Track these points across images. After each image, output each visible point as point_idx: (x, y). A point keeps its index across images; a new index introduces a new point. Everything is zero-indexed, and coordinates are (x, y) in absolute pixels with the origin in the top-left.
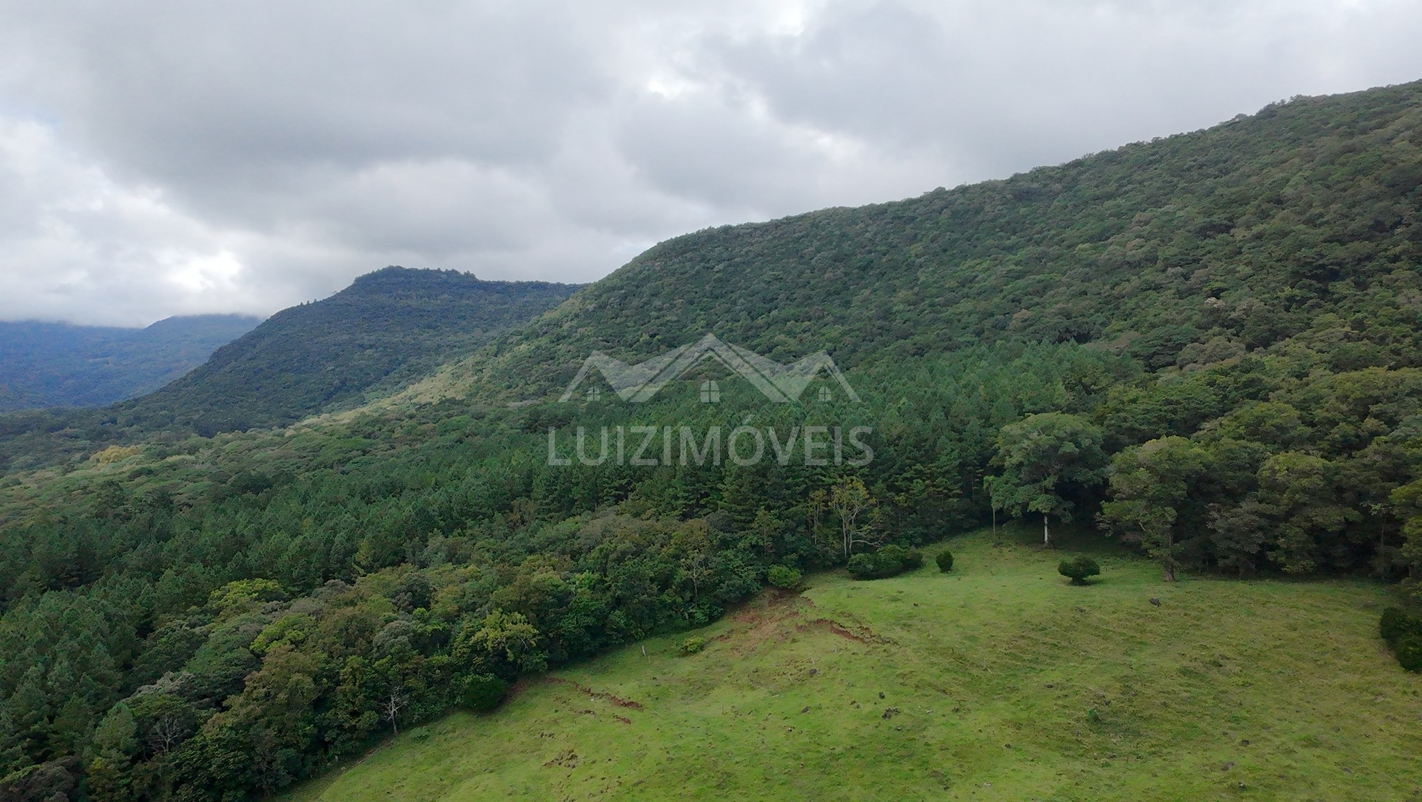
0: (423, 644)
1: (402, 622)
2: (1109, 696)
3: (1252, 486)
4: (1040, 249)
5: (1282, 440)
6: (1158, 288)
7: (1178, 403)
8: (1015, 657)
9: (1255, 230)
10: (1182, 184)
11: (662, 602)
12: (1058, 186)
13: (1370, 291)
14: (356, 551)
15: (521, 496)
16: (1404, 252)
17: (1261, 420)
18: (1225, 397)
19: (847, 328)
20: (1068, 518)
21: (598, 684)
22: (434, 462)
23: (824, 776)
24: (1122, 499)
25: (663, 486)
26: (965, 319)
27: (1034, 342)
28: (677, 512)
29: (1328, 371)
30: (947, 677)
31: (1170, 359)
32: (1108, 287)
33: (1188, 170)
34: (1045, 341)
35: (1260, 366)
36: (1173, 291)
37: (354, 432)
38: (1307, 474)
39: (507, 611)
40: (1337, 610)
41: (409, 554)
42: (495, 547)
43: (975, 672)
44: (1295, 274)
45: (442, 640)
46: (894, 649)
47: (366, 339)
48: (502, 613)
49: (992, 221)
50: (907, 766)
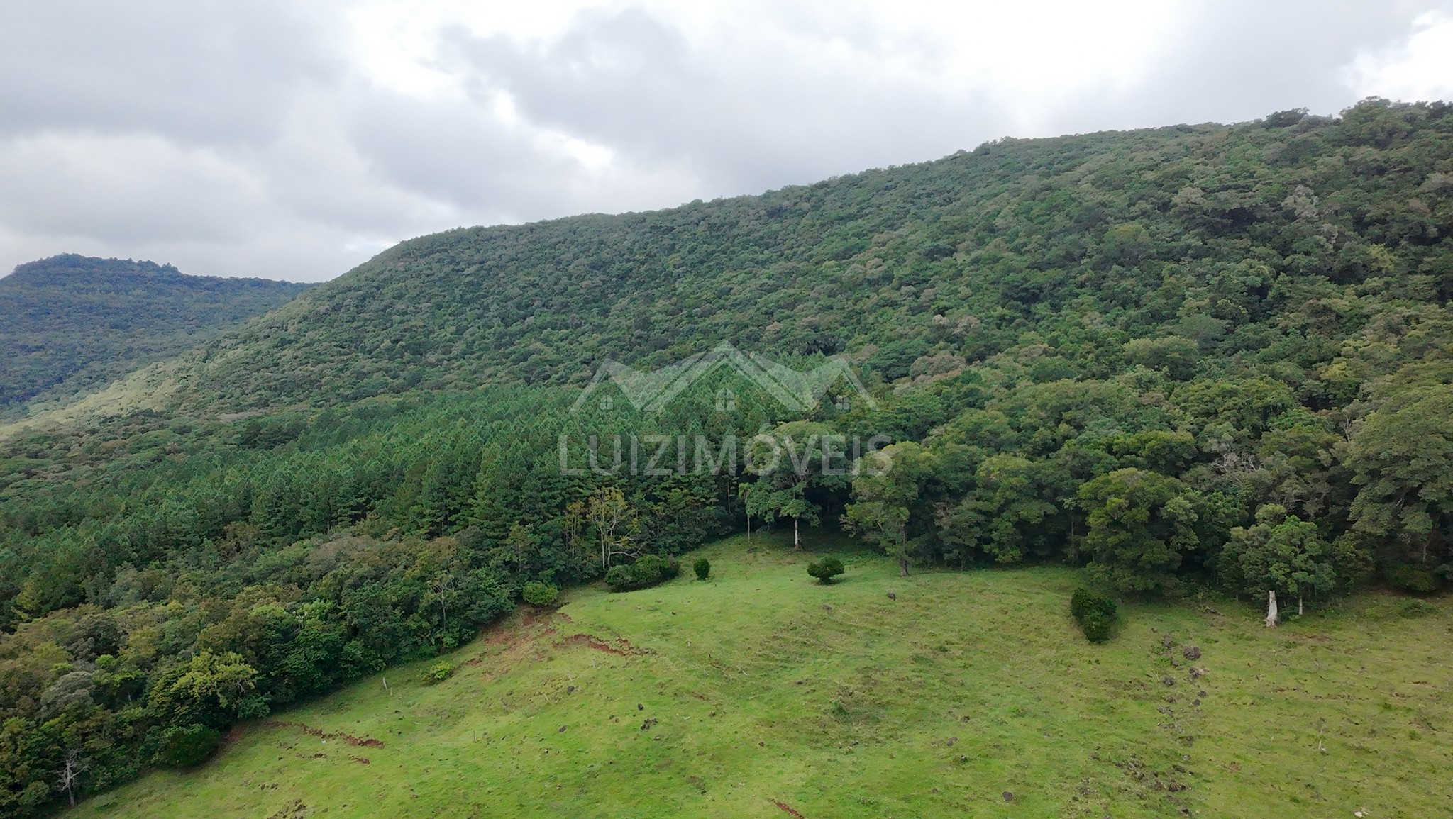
0: (107, 697)
1: (81, 672)
2: (852, 687)
3: (971, 485)
4: (790, 264)
5: (997, 445)
6: (893, 304)
7: (910, 411)
8: (768, 657)
9: (974, 255)
10: (913, 210)
11: (406, 628)
12: (806, 206)
13: (1063, 312)
14: (18, 592)
15: (237, 520)
16: (1088, 279)
17: (978, 426)
18: (949, 406)
19: (605, 336)
20: (816, 522)
21: (330, 723)
22: (124, 484)
23: (583, 796)
24: (863, 502)
25: (408, 503)
26: (721, 331)
27: (785, 353)
28: (422, 531)
29: (1030, 383)
30: (705, 683)
31: (903, 371)
32: (850, 303)
33: (919, 197)
34: (796, 352)
35: (976, 377)
36: (906, 308)
37: (14, 452)
38: (1014, 473)
39: (218, 651)
40: (1038, 593)
41: (90, 593)
42: (203, 579)
43: (731, 675)
44: (1006, 295)
45: (135, 690)
46: (652, 660)
47: (32, 339)
48: (212, 654)
49: (748, 235)
50: (665, 775)
